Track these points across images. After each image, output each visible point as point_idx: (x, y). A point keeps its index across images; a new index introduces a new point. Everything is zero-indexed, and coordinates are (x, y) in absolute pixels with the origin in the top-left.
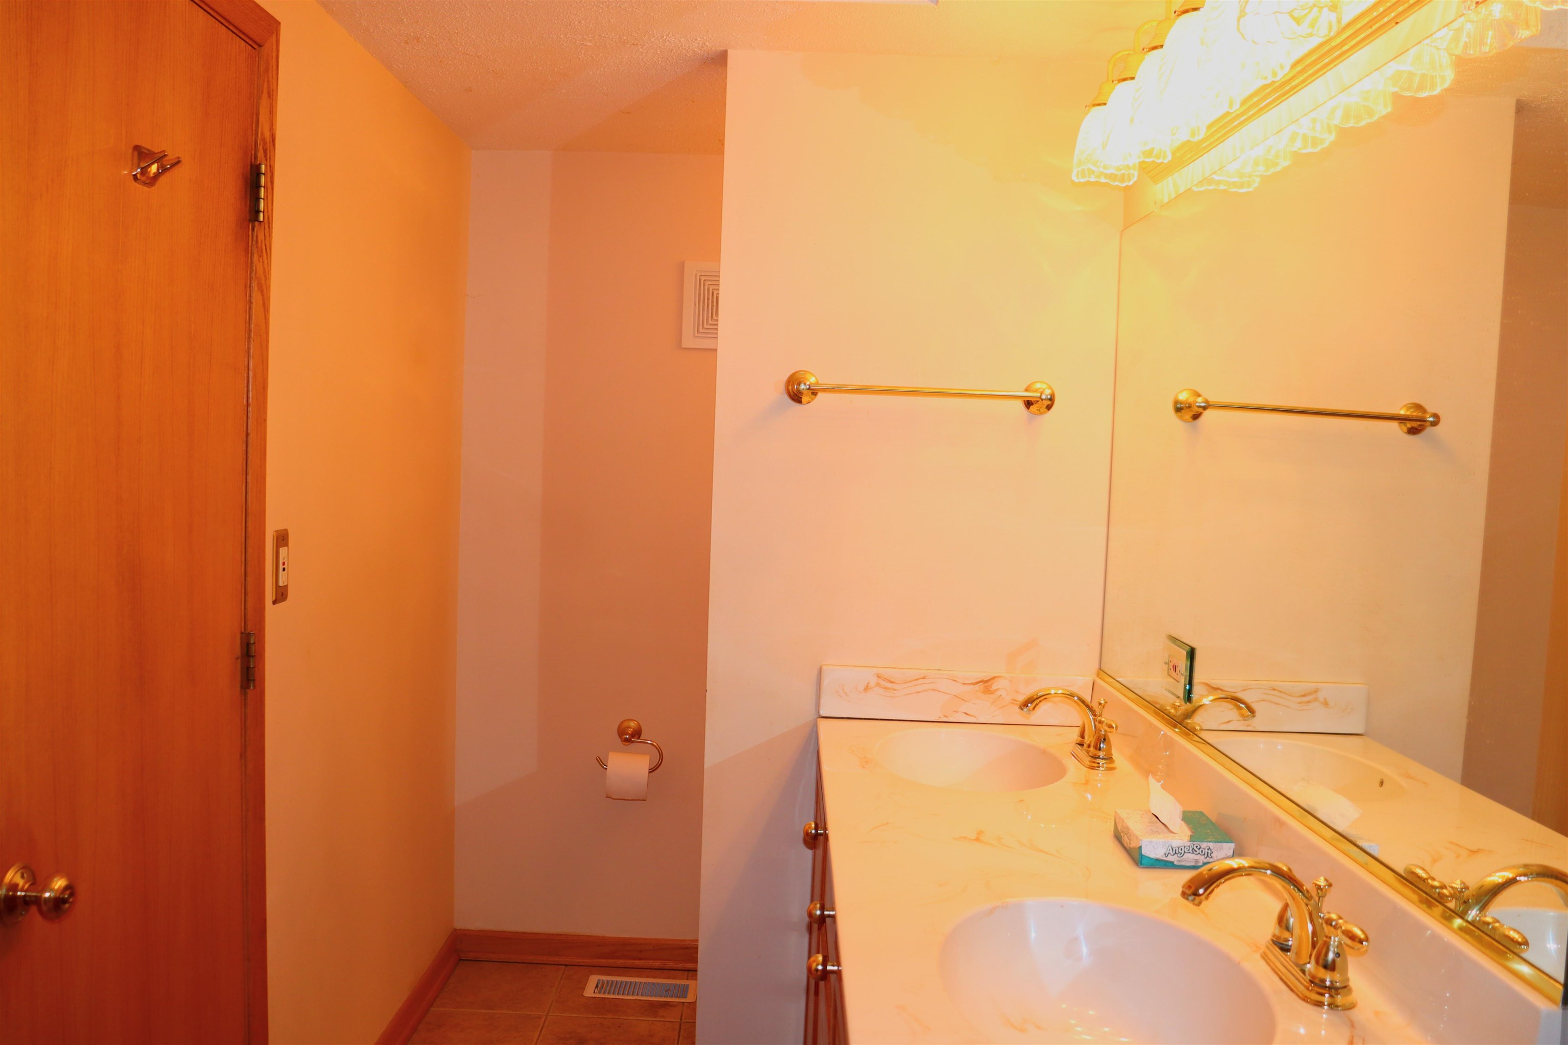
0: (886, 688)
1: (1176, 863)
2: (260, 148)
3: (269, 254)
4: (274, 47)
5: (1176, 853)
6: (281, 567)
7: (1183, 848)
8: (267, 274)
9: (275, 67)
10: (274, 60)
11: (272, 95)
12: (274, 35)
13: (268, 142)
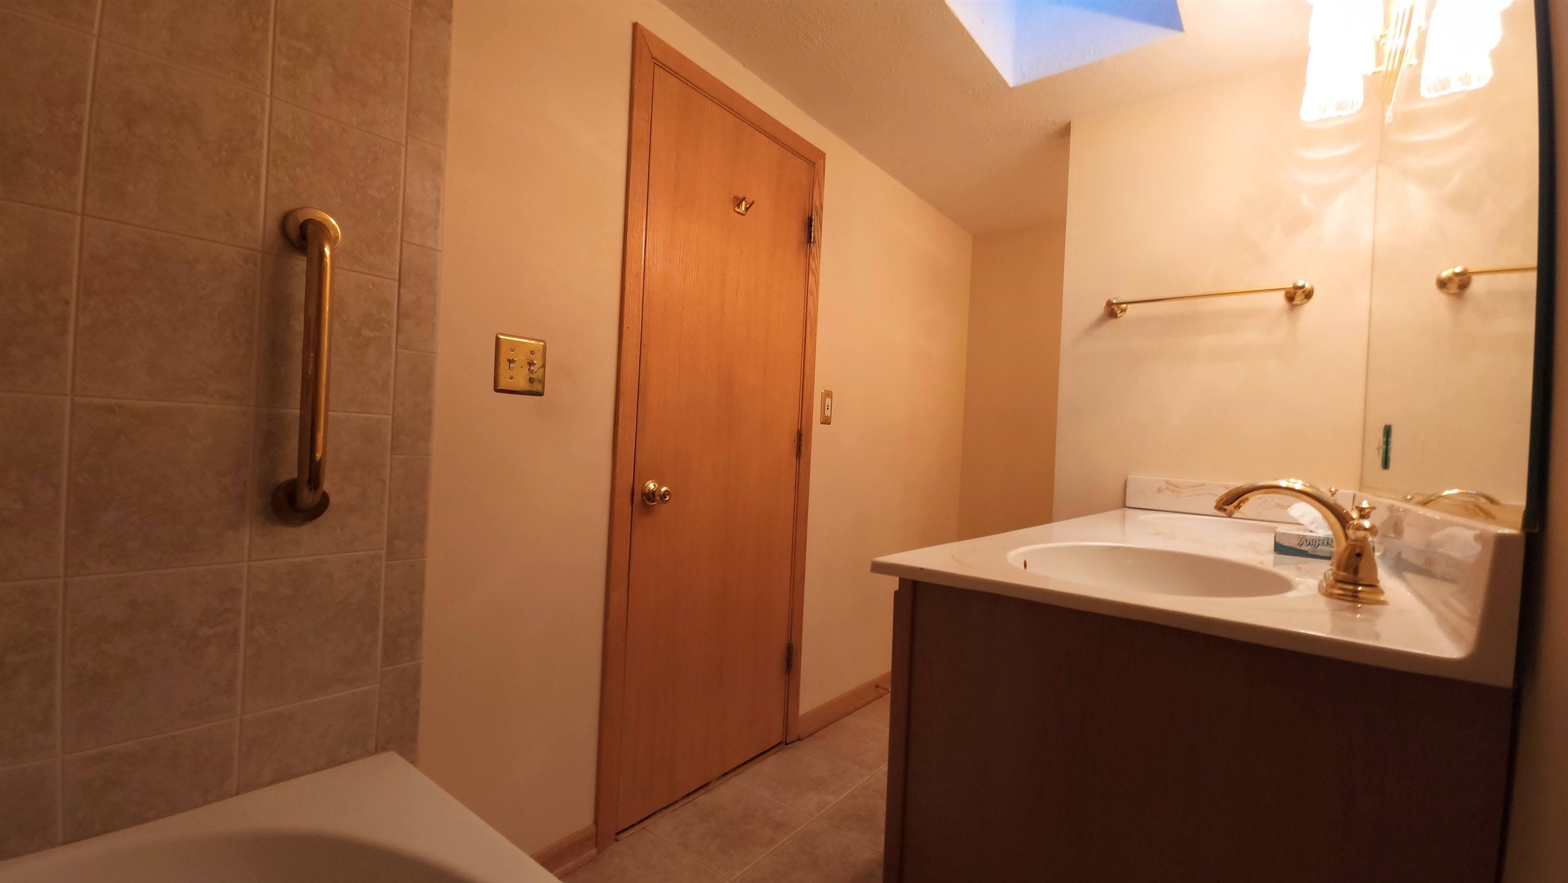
0: (1173, 491)
1: (1310, 552)
2: (814, 210)
3: (819, 258)
4: (822, 165)
5: (1309, 544)
6: (826, 407)
7: (1317, 541)
8: (818, 269)
9: (822, 174)
10: (822, 171)
11: (821, 186)
12: (822, 159)
13: (818, 206)
